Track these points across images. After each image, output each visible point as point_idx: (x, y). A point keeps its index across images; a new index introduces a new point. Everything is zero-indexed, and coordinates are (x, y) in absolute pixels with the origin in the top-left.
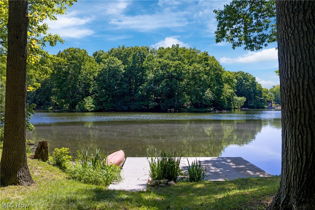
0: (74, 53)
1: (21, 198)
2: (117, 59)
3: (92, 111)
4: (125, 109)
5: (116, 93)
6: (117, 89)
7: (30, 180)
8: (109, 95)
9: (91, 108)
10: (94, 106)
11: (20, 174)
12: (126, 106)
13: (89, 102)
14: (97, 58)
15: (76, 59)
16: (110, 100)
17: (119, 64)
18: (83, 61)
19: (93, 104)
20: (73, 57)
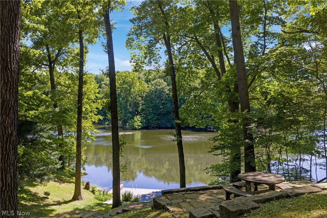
0: (125, 78)
1: (79, 204)
2: (163, 81)
3: (139, 129)
4: (168, 126)
5: (161, 112)
6: (162, 109)
7: (82, 199)
8: (155, 114)
9: (139, 126)
10: (141, 124)
11: (79, 197)
12: (169, 123)
13: (138, 121)
14: (147, 78)
15: (127, 83)
16: (156, 118)
17: (164, 86)
18: (132, 85)
19: (141, 122)
20: (124, 82)
